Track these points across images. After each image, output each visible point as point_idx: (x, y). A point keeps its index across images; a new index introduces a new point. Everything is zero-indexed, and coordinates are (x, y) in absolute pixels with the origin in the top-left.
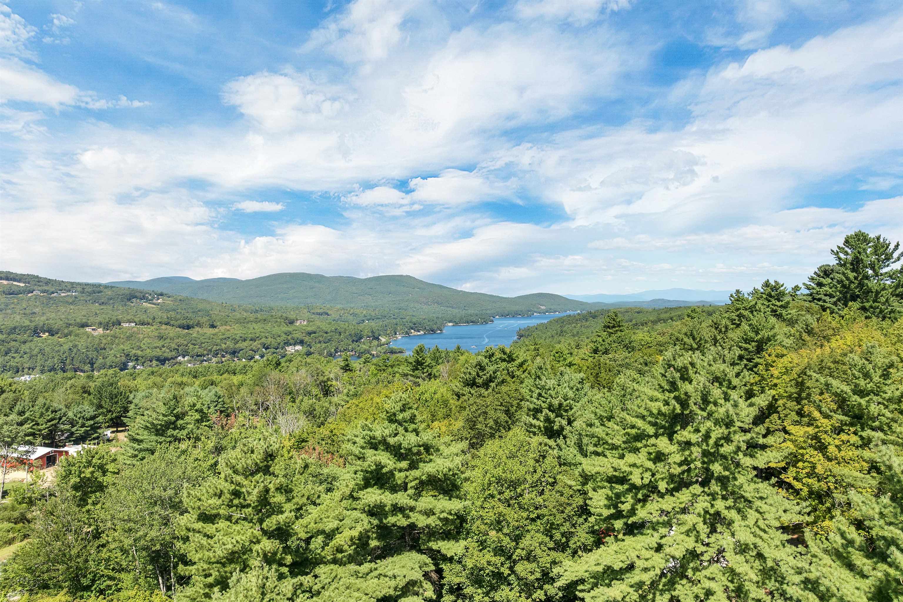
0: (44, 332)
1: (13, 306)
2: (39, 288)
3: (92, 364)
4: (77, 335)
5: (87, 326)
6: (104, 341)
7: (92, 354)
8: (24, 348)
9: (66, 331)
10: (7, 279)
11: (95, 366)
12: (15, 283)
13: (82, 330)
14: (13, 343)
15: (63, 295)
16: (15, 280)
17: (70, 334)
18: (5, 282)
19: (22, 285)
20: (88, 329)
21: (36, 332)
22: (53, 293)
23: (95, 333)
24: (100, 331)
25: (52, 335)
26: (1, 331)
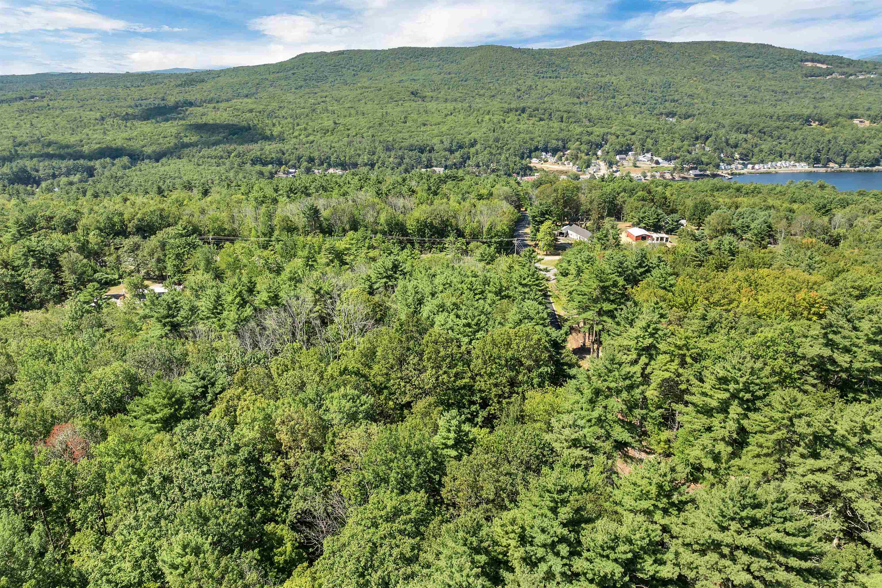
0: (815, 121)
1: (808, 89)
2: (840, 70)
3: (845, 156)
4: (843, 127)
5: (856, 117)
6: (867, 134)
7: (847, 147)
8: (792, 135)
9: (834, 122)
10: (812, 61)
11: (848, 158)
12: (819, 65)
13: (849, 122)
14: (786, 130)
15: (861, 77)
16: (819, 62)
17: (837, 124)
18: (810, 64)
19: (824, 66)
20: (856, 121)
21: (807, 121)
22: (851, 75)
23: (861, 126)
24: (867, 123)
25: (821, 124)
26: (778, 118)
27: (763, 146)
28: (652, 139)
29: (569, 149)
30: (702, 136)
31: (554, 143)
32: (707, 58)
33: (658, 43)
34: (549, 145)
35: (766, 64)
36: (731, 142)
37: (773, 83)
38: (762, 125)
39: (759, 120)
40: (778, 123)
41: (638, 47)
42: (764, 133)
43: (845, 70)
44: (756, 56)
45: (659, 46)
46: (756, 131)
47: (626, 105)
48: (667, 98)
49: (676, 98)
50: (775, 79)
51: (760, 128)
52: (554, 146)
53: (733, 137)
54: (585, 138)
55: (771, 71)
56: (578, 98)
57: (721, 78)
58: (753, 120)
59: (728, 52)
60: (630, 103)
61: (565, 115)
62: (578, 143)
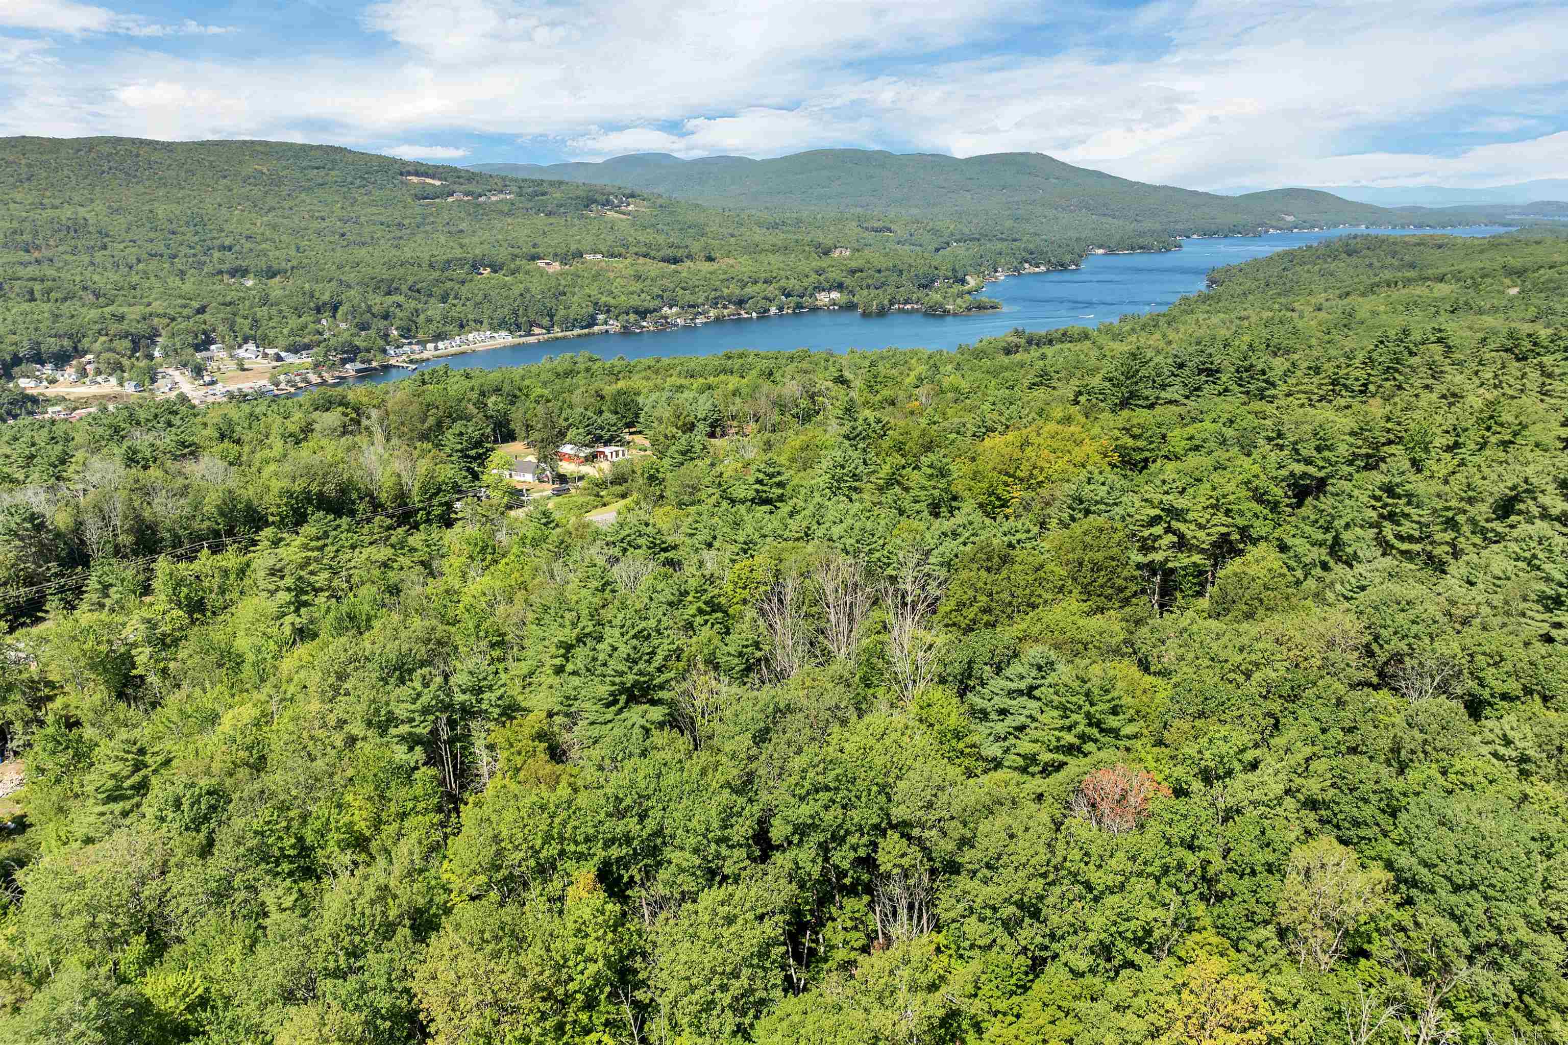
0: (485, 267)
1: (431, 219)
2: (462, 188)
3: (552, 317)
4: (527, 272)
5: (539, 258)
6: (563, 282)
7: (550, 302)
8: (464, 290)
9: (512, 267)
10: (417, 174)
11: (555, 319)
12: (428, 180)
13: (531, 266)
14: (449, 284)
15: (494, 198)
16: (427, 175)
17: (518, 270)
18: (415, 179)
19: (438, 183)
20: (541, 263)
21: (475, 267)
22: (480, 195)
23: (551, 270)
24: (556, 266)
25: (495, 272)
26: (431, 265)
27: (429, 313)
28: (245, 318)
29: (86, 352)
30: (325, 304)
31: (51, 345)
32: (247, 170)
33: (142, 142)
34: (43, 348)
35: (349, 179)
36: (375, 310)
37: (374, 210)
38: (411, 280)
39: (402, 271)
40: (436, 274)
41: (106, 149)
42: (418, 291)
43: (471, 188)
44: (329, 166)
45: (146, 148)
46: (404, 288)
47: (139, 261)
48: (209, 243)
49: (227, 243)
50: (373, 204)
51: (410, 283)
52: (55, 349)
53: (378, 301)
54: (114, 328)
55: (363, 191)
56: (28, 251)
57: (287, 205)
58: (394, 272)
59: (279, 159)
60: (146, 256)
61: (37, 287)
62: (103, 339)
